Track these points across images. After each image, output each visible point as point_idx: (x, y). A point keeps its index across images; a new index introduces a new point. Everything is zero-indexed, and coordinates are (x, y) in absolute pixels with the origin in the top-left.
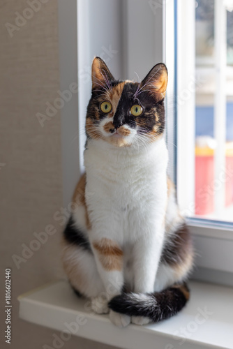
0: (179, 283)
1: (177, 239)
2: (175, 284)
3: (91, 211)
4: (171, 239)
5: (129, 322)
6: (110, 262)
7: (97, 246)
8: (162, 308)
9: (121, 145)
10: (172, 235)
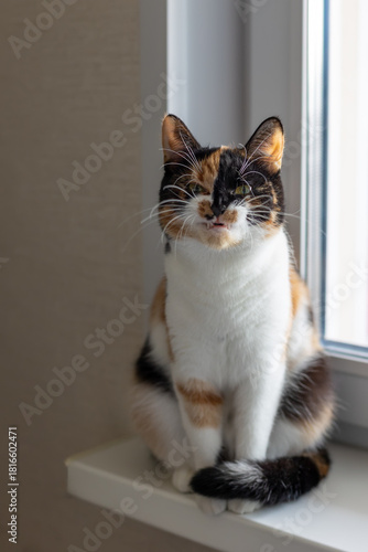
0: (311, 450)
1: (305, 382)
2: (305, 451)
3: (174, 336)
4: (294, 380)
5: (223, 507)
6: (202, 415)
7: (181, 389)
8: (270, 484)
9: (225, 245)
10: (298, 375)
